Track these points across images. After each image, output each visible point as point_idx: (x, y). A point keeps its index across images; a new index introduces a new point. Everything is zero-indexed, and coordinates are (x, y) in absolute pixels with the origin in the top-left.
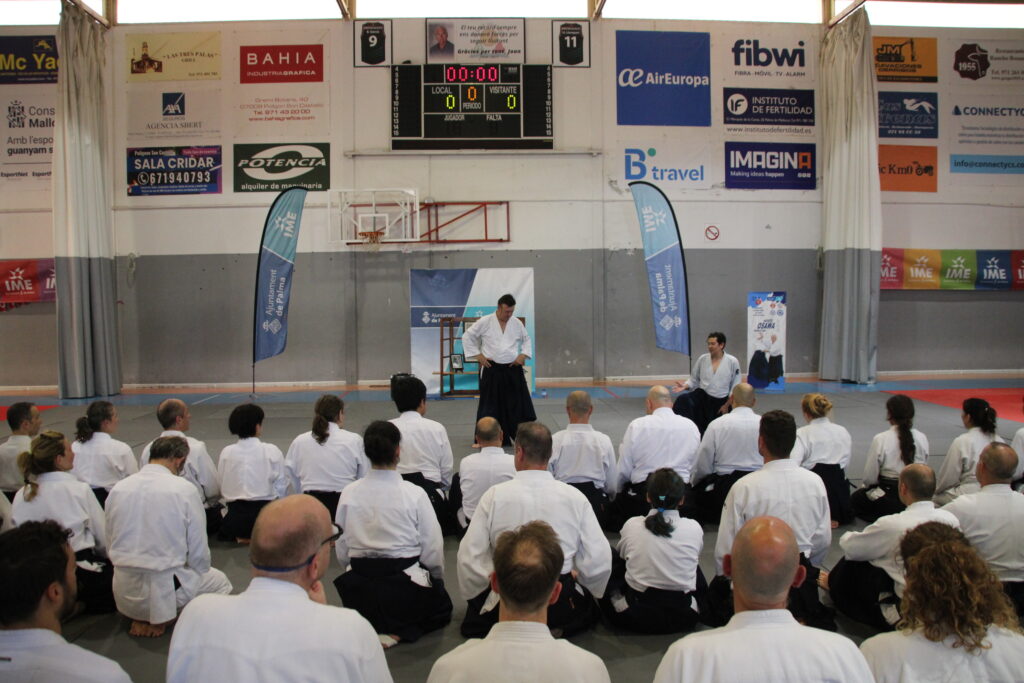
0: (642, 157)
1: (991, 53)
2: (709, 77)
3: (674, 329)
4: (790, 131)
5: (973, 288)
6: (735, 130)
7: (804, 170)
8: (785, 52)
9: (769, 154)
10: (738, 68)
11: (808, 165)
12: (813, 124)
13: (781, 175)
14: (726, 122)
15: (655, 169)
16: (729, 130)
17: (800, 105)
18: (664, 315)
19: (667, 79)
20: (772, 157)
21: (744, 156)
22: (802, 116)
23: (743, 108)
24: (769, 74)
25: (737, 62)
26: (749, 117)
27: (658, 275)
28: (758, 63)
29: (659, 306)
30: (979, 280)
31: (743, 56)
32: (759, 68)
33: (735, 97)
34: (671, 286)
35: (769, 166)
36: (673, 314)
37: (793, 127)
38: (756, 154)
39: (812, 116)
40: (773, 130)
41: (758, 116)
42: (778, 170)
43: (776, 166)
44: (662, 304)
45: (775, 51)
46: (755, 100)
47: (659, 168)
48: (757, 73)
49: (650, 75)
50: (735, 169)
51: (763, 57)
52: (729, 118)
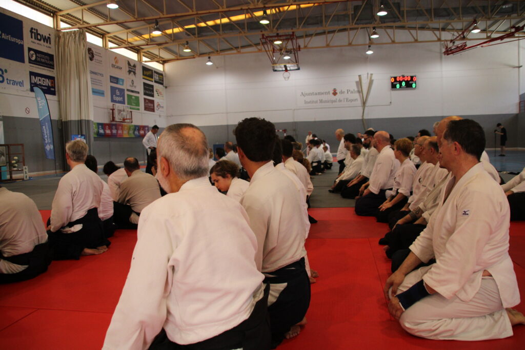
0: (3, 73)
1: (94, 53)
2: (23, 40)
3: (50, 149)
4: (47, 70)
5: (96, 136)
6: (32, 66)
7: (52, 87)
8: (45, 36)
9: (43, 79)
10: (31, 39)
11: (53, 85)
12: (53, 69)
13: (46, 88)
14: (30, 63)
15: (7, 79)
16: (30, 66)
17: (50, 60)
18: (47, 144)
19: (9, 38)
20: (43, 80)
21: (35, 78)
22: (51, 65)
23: (34, 58)
24: (41, 45)
25: (32, 37)
26: (36, 62)
27: (44, 127)
28: (38, 39)
29: (45, 140)
30: (98, 134)
31: (33, 34)
32: (38, 42)
33: (32, 52)
34: (48, 132)
35: (43, 84)
36: (49, 144)
37: (49, 69)
38: (39, 78)
39: (53, 66)
40: (43, 69)
41: (38, 62)
42: (45, 86)
43: (44, 84)
44: (46, 139)
45: (42, 35)
46: (37, 55)
47: (9, 79)
48: (38, 44)
49: (3, 34)
50: (33, 84)
51: (39, 37)
52: (30, 61)
